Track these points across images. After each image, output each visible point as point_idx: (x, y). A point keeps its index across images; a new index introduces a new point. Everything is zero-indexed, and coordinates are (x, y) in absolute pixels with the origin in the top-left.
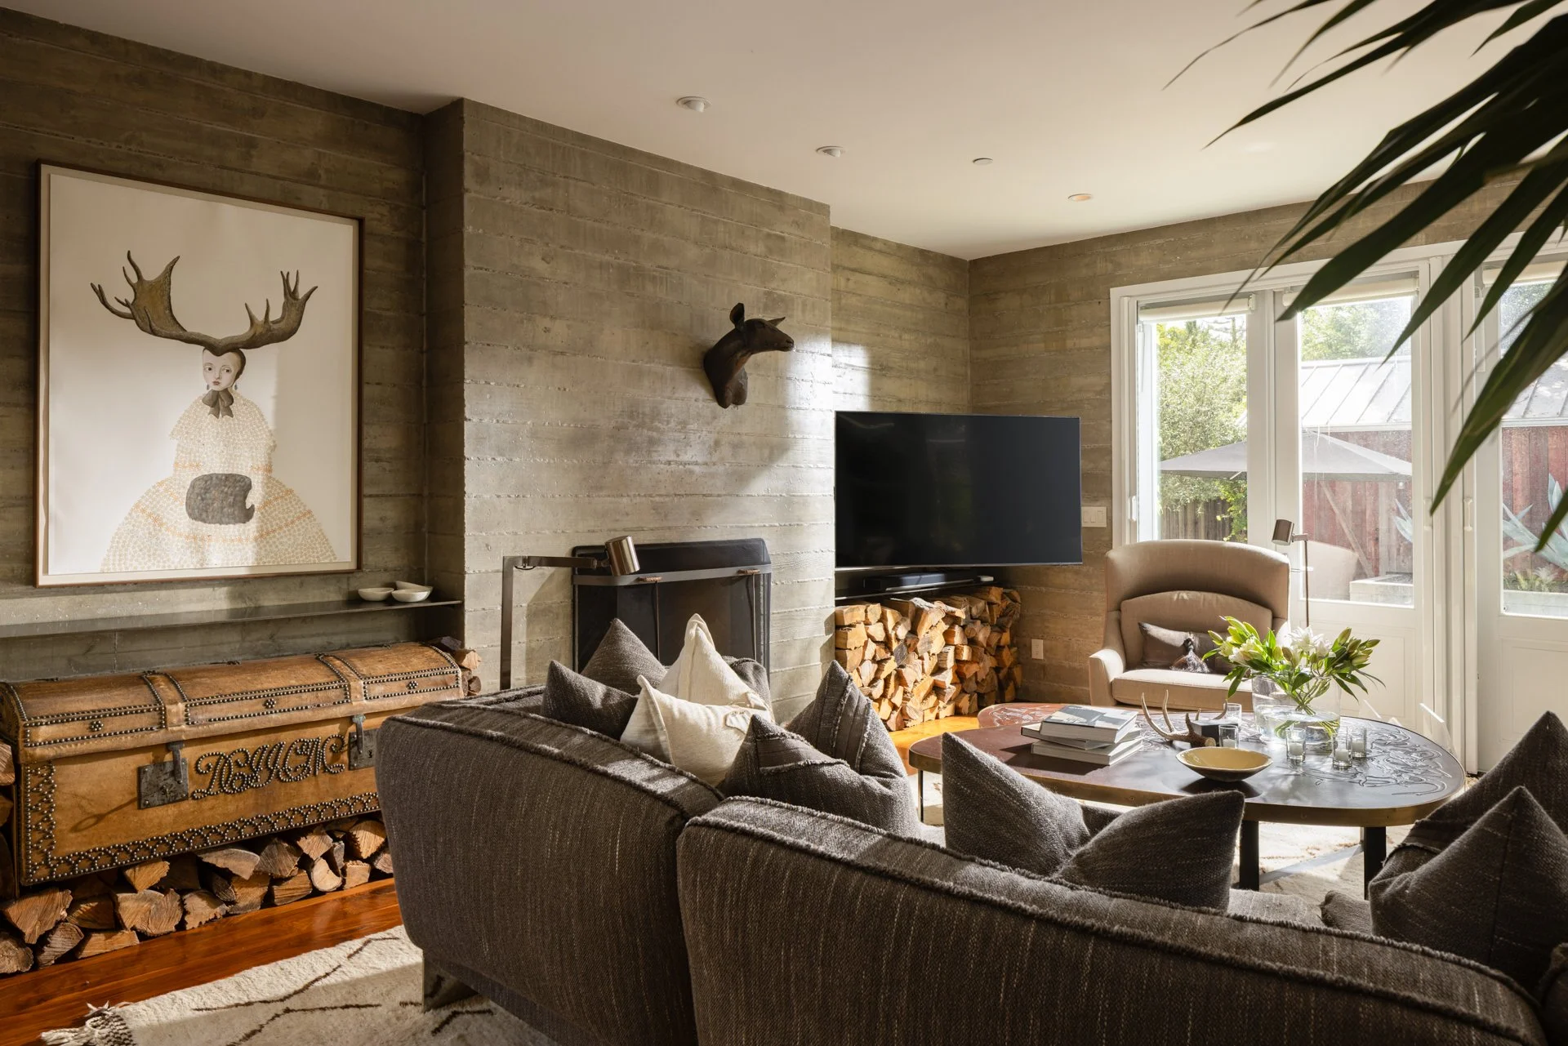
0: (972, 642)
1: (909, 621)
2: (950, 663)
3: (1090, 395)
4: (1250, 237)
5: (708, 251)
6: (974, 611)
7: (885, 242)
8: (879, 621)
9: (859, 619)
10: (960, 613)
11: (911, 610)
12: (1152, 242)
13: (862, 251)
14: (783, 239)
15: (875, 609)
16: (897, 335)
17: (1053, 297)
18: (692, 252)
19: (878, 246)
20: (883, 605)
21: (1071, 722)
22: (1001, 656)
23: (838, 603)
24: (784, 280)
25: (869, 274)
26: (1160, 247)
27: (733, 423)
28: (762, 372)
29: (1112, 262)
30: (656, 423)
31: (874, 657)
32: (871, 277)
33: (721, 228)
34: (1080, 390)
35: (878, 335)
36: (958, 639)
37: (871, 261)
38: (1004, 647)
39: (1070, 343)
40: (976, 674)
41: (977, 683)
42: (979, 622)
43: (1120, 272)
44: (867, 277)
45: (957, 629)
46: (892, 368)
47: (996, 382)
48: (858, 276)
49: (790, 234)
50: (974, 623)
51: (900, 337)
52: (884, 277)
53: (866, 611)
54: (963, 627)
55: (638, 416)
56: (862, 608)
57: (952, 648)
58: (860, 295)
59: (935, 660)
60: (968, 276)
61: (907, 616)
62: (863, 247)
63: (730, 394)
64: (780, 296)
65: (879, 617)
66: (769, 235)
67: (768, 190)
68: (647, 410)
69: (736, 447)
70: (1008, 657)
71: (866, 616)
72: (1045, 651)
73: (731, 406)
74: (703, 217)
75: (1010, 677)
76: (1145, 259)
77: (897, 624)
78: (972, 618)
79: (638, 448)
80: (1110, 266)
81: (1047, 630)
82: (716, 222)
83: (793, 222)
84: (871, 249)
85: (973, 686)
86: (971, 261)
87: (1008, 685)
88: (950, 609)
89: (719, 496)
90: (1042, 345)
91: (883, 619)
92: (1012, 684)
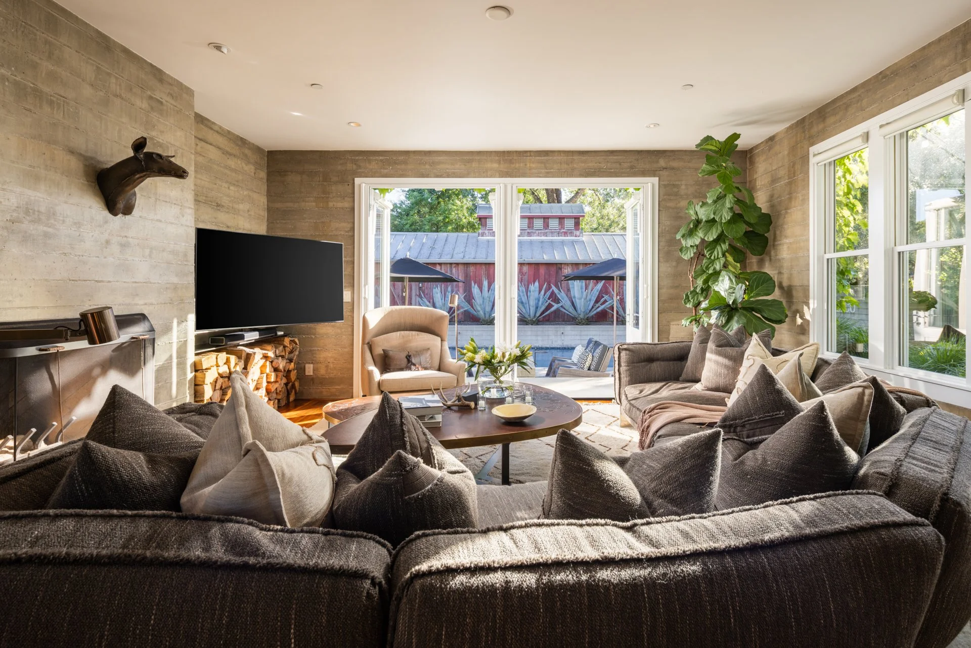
0: (276, 370)
1: (243, 362)
2: (265, 384)
3: (342, 233)
4: (426, 163)
5: (102, 94)
6: (277, 352)
7: (220, 127)
8: (225, 364)
9: (212, 364)
10: (271, 354)
11: (244, 355)
12: (377, 158)
13: (206, 129)
14: (161, 103)
15: (223, 356)
16: (226, 186)
17: (321, 178)
18: (87, 91)
19: (216, 128)
20: (227, 353)
21: (415, 406)
22: (290, 376)
23: (197, 354)
24: (162, 132)
25: (211, 144)
26: (381, 161)
27: (121, 228)
28: (145, 194)
29: (355, 164)
30: (52, 221)
31: (222, 387)
32: (211, 146)
33: (113, 80)
34: (337, 229)
35: (215, 184)
36: (268, 369)
37: (212, 137)
38: (291, 371)
39: (331, 204)
40: (276, 389)
41: (277, 393)
42: (280, 358)
43: (360, 171)
44: (209, 146)
45: (268, 363)
46: (223, 206)
47: (284, 222)
48: (203, 143)
49: (167, 101)
50: (277, 359)
51: (229, 188)
52: (219, 148)
53: (217, 358)
54: (272, 362)
55: (34, 213)
56: (214, 355)
57: (265, 375)
58: (204, 156)
59: (255, 383)
60: (266, 159)
61: (241, 359)
62: (207, 126)
63: (121, 205)
64: (158, 142)
65: (225, 361)
66: (151, 98)
67: (151, 65)
68: (43, 209)
69: (124, 246)
70: (293, 375)
71: (217, 362)
72: (314, 370)
73: (120, 215)
74: (97, 67)
75: (293, 386)
76: (373, 166)
77: (236, 364)
78: (277, 356)
79: (34, 240)
80: (354, 167)
81: (315, 359)
82: (109, 74)
83: (169, 93)
84: (212, 129)
85: (274, 395)
86: (268, 152)
87: (292, 392)
88: (264, 352)
89: (109, 282)
90: (314, 204)
91: (228, 362)
92: (293, 391)
